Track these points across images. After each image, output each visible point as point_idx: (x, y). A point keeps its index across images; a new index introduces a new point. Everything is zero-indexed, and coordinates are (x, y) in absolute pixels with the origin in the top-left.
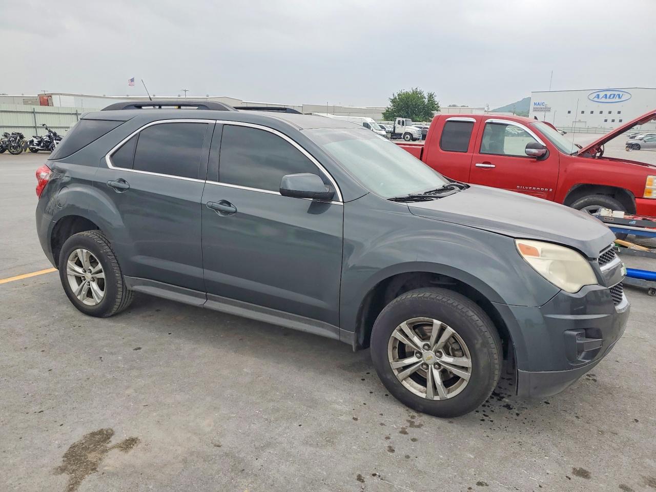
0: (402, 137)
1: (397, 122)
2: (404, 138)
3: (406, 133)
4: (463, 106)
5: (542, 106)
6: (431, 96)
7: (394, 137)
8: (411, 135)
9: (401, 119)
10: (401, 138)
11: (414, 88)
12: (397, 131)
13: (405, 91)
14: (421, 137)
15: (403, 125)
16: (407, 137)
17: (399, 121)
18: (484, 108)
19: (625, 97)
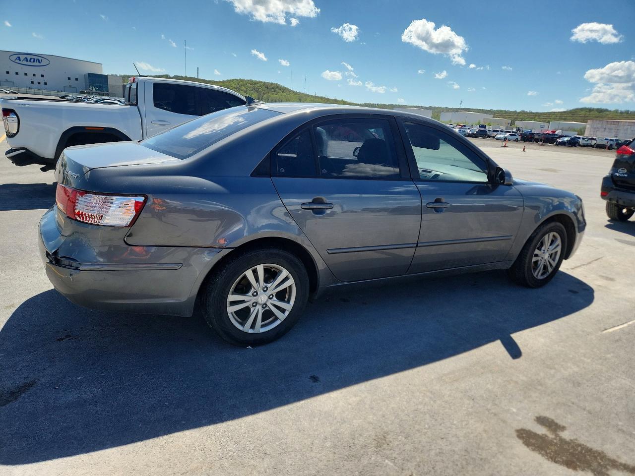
19: (44, 62)
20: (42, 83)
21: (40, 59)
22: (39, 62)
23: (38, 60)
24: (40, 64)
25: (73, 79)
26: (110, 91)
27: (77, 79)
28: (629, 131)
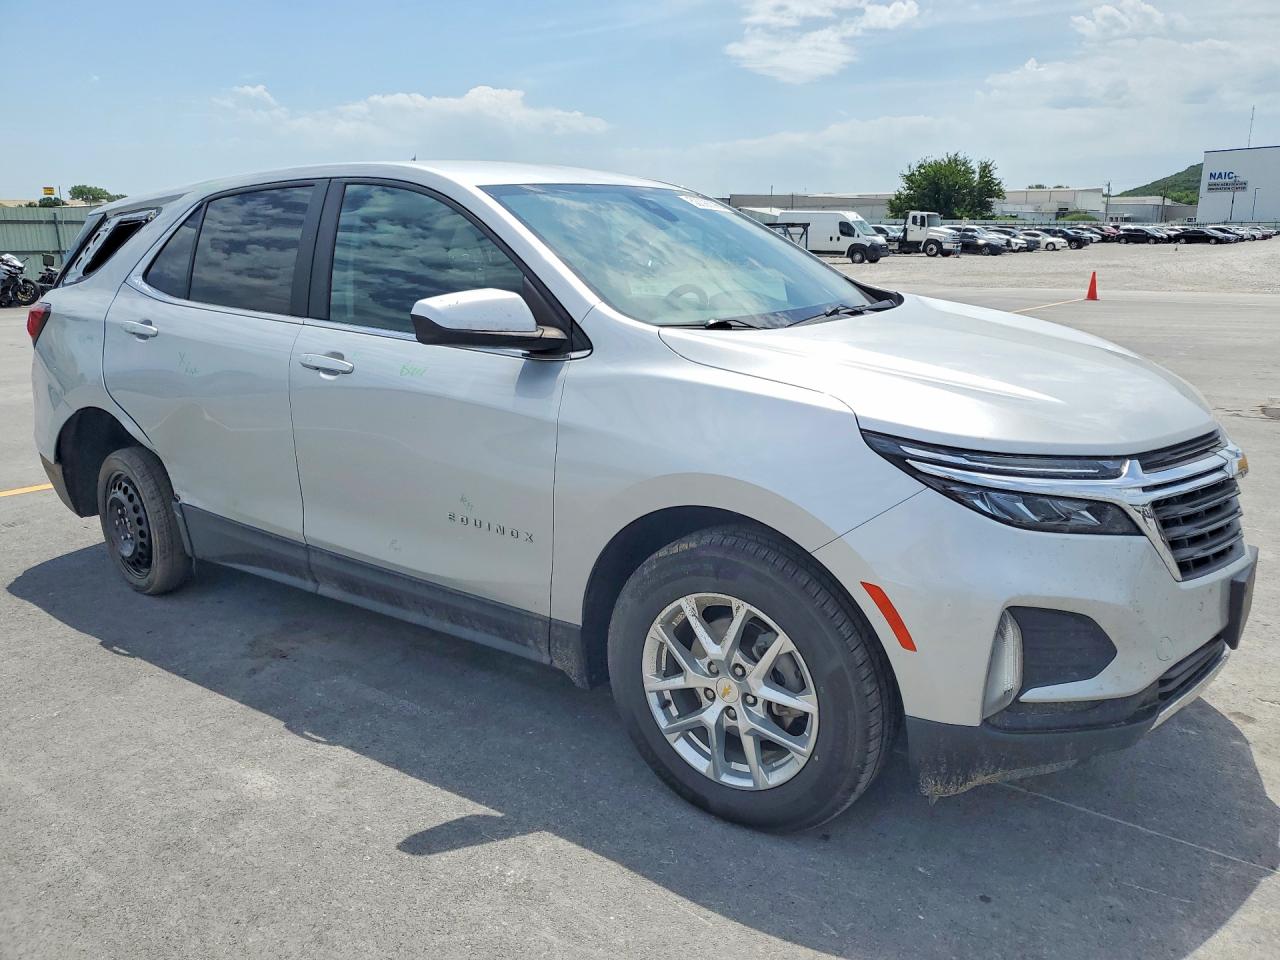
0: (921, 248)
1: (910, 220)
2: (924, 251)
3: (930, 241)
4: (1059, 187)
5: (1227, 180)
6: (985, 169)
7: (906, 249)
8: (938, 244)
9: (918, 214)
10: (920, 252)
11: (952, 154)
12: (911, 237)
13: (933, 159)
14: (959, 248)
15: (923, 225)
16: (932, 249)
17: (915, 218)
18: (1101, 190)
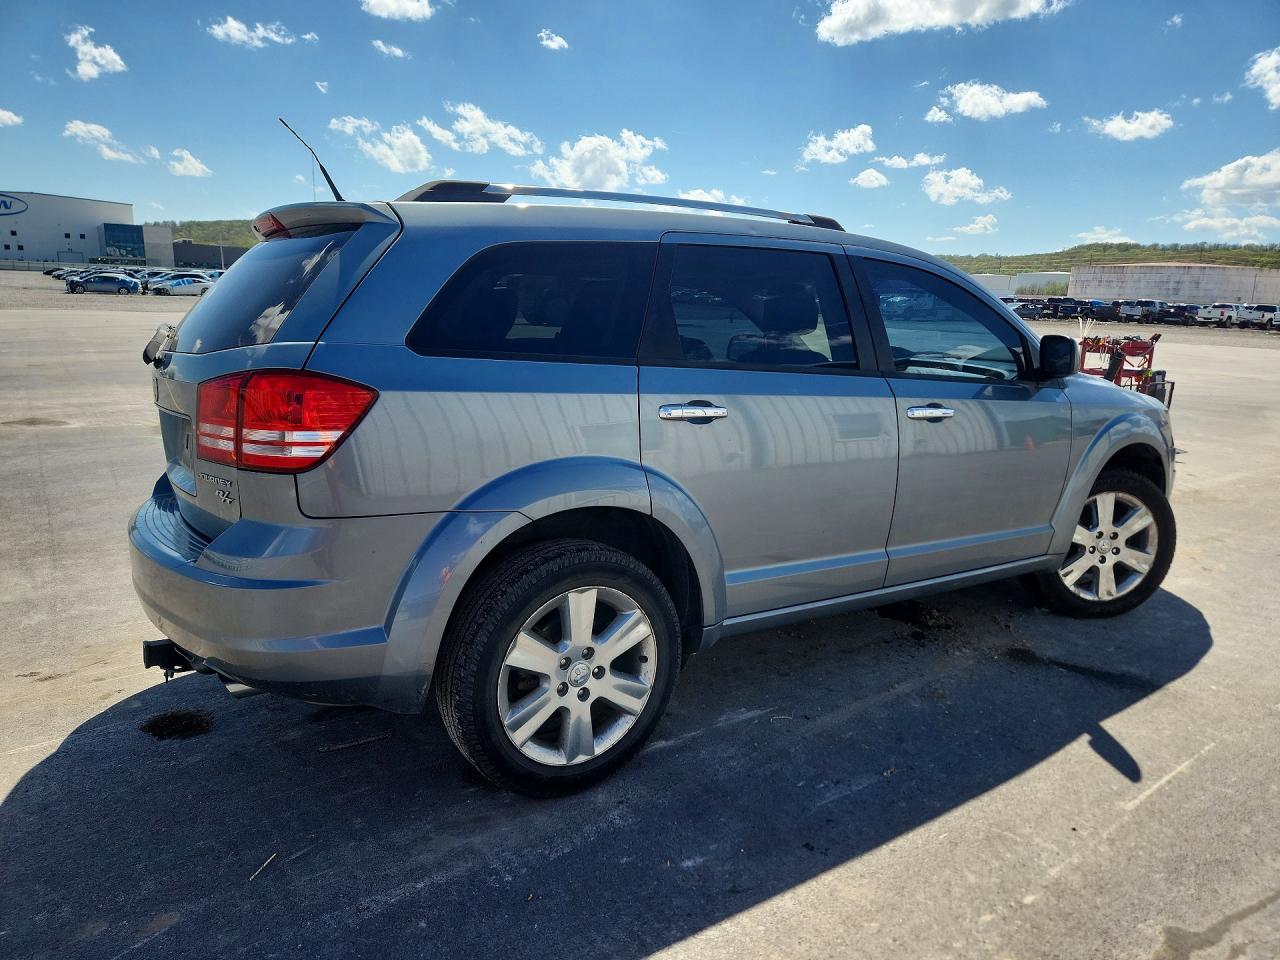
19: (16, 207)
20: (14, 248)
21: (8, 200)
22: (6, 207)
23: (5, 203)
24: (7, 211)
25: (75, 235)
26: (148, 255)
27: (82, 236)
28: (1143, 284)
